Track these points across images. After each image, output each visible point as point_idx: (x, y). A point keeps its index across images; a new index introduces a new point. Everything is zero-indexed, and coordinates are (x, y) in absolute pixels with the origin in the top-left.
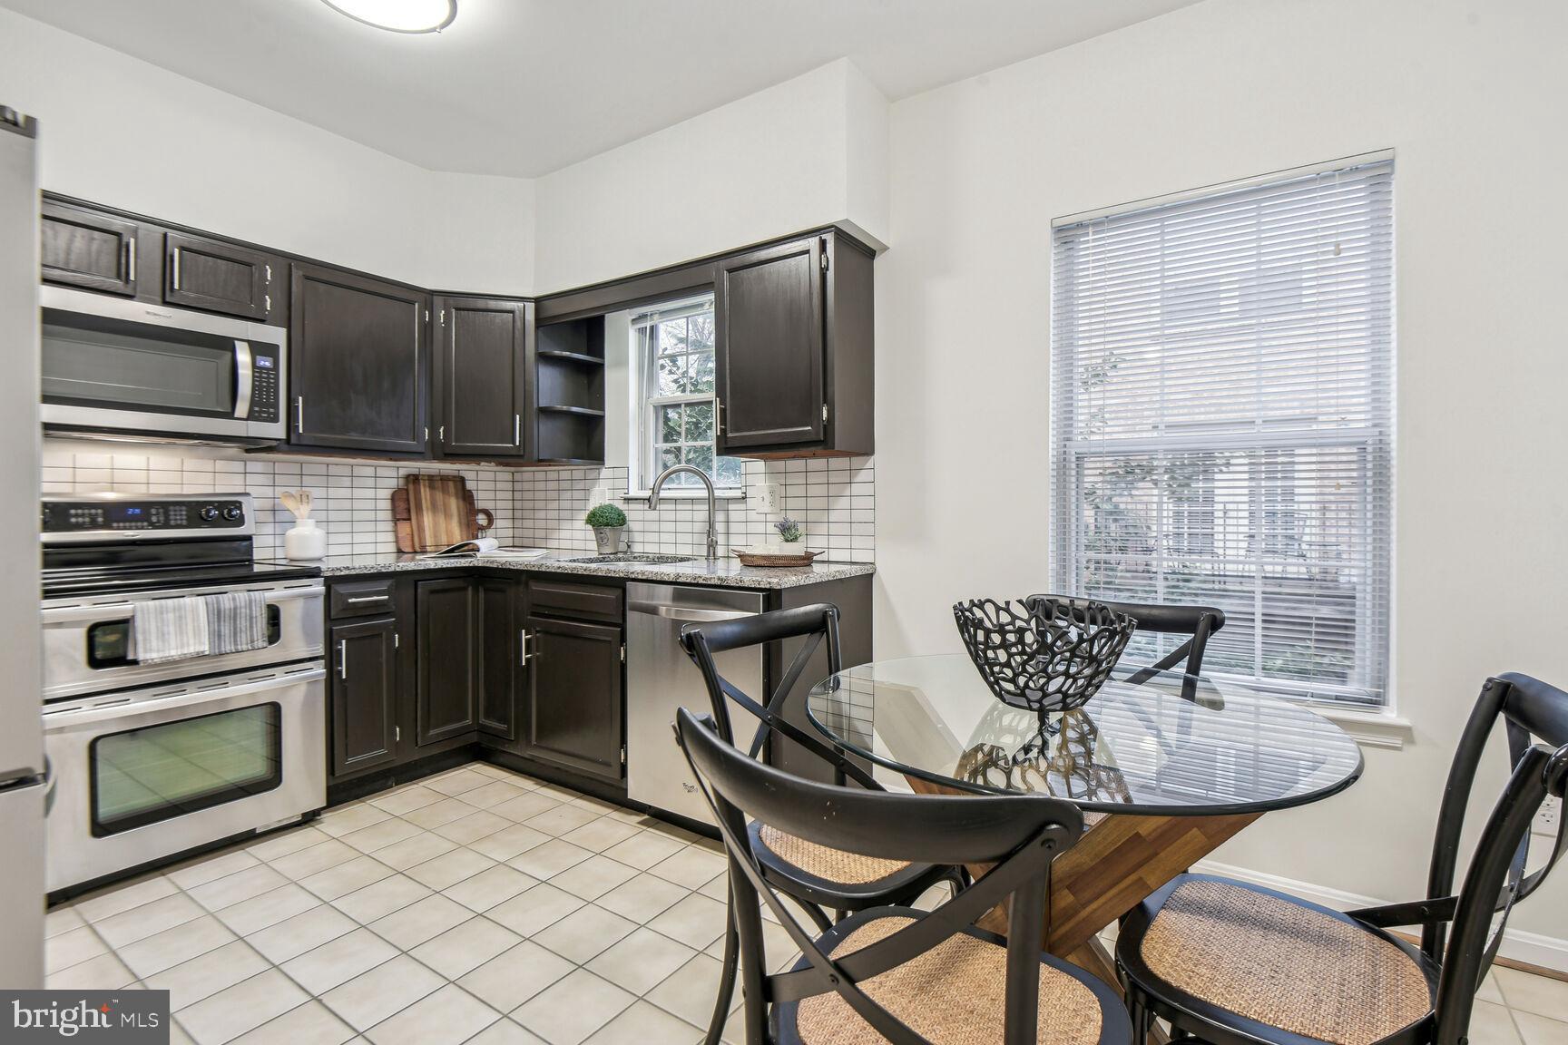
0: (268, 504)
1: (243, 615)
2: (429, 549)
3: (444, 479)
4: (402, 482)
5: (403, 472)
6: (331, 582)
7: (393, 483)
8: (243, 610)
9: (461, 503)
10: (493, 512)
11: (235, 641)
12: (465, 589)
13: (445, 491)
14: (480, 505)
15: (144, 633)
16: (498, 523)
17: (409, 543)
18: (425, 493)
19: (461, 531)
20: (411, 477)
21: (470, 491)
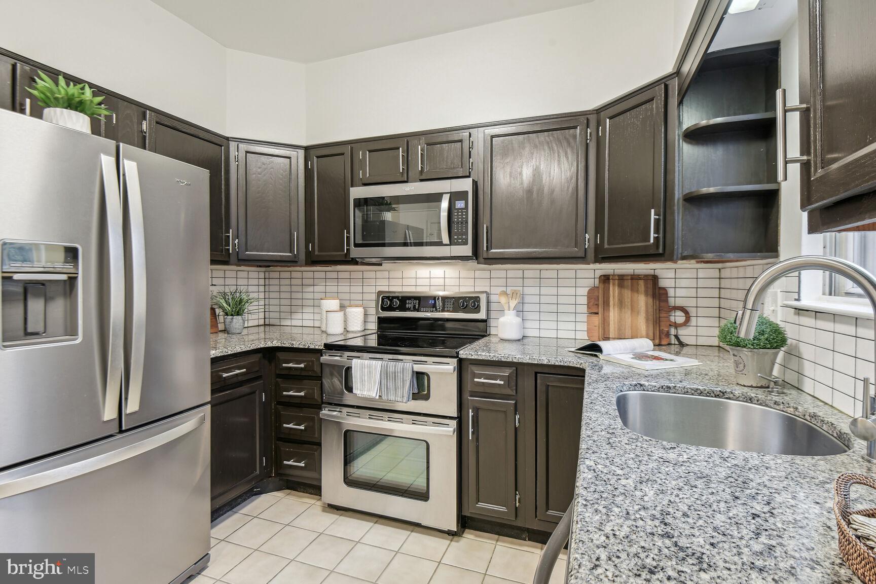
3: (635, 278)
4: (596, 281)
6: (468, 364)
7: (590, 283)
10: (693, 310)
13: (634, 289)
14: (676, 302)
16: (699, 321)
17: (596, 334)
18: (614, 291)
20: (604, 278)
21: (664, 289)
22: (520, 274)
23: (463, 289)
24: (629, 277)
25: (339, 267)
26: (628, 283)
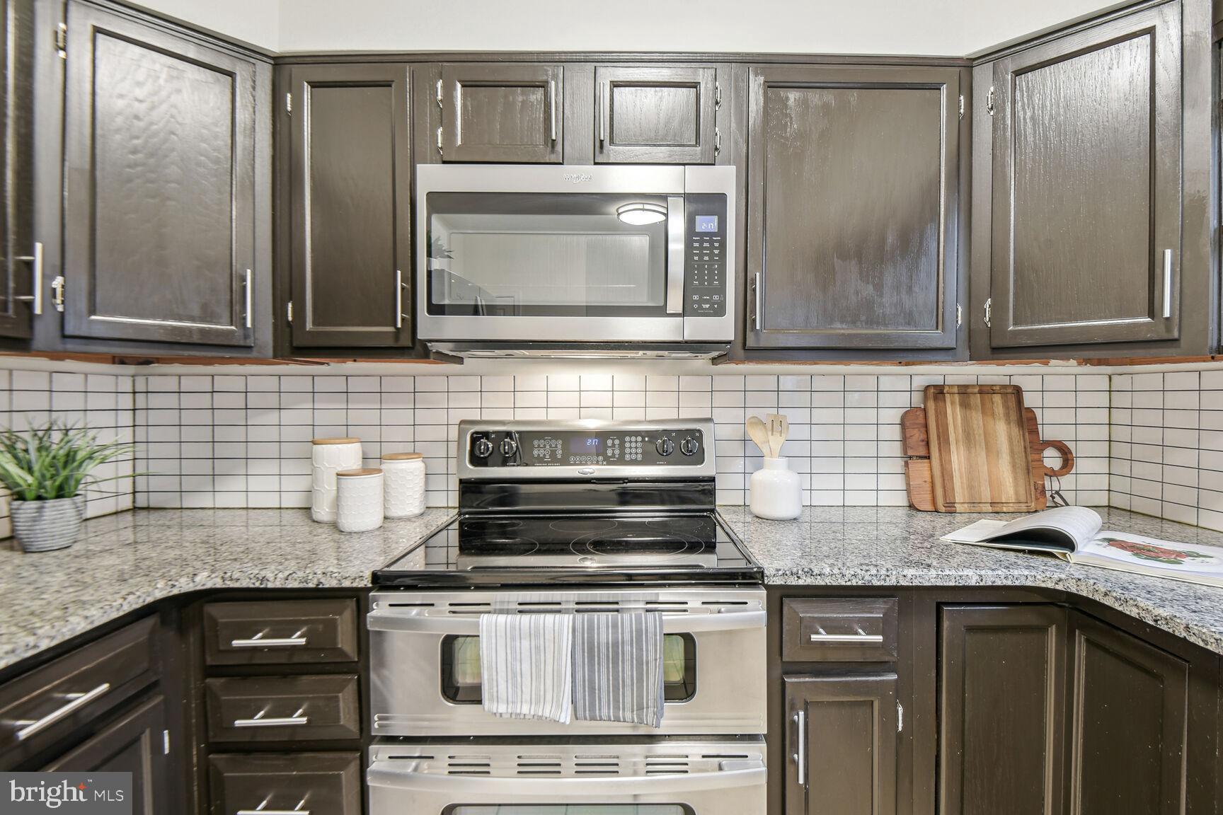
0: (737, 432)
1: (627, 657)
2: (959, 508)
3: (986, 391)
4: (917, 400)
5: (919, 382)
6: (780, 597)
7: (904, 400)
8: (627, 648)
9: (1015, 430)
10: (1071, 446)
11: (616, 701)
12: (1043, 630)
13: (987, 411)
14: (1047, 433)
15: (490, 668)
16: (1081, 465)
17: (928, 497)
18: (953, 412)
19: (1015, 479)
20: (932, 390)
21: (1029, 410)
22: (771, 383)
23: (653, 414)
24: (976, 390)
25: (350, 366)
26: (976, 400)
